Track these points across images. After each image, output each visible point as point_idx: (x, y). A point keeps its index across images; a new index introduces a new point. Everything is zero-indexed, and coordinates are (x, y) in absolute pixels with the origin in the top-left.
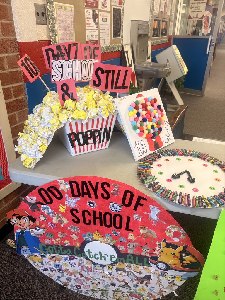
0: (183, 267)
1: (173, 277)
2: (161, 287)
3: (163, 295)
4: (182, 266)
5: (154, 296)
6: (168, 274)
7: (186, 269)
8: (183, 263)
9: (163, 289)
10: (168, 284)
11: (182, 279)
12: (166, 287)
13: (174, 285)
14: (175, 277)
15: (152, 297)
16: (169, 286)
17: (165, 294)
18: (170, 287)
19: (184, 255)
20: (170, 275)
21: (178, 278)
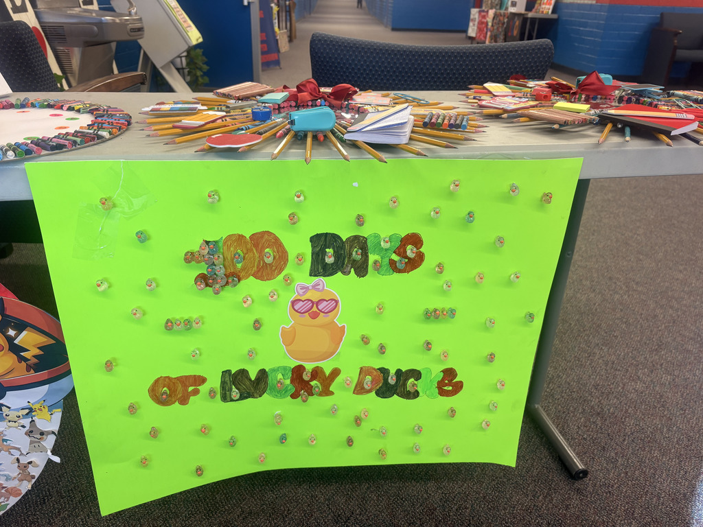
0: (32, 371)
1: (27, 411)
2: (17, 454)
3: (33, 477)
4: (28, 370)
5: (12, 489)
6: (9, 408)
7: (44, 374)
8: (26, 360)
9: (24, 460)
10: (28, 439)
11: (51, 408)
12: (27, 451)
13: (42, 434)
14: (31, 410)
15: (11, 494)
16: (31, 443)
17: (36, 472)
18: (36, 445)
19: (12, 333)
20: (17, 410)
21: (40, 410)
